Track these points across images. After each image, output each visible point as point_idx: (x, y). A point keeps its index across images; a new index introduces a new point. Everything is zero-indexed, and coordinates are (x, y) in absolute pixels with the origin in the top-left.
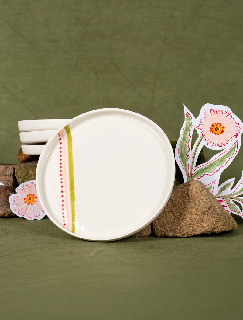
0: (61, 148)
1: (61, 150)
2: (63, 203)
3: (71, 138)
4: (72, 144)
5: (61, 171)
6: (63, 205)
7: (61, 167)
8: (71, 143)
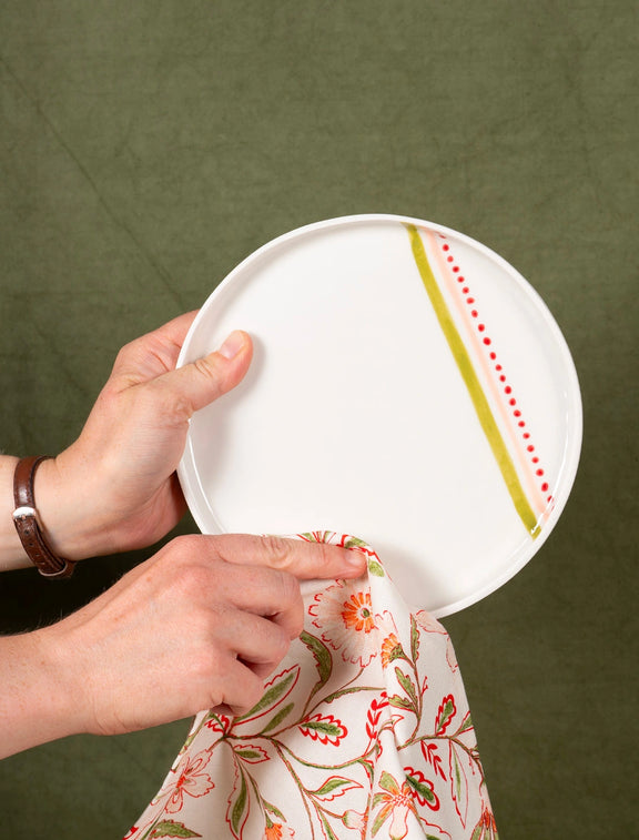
0: (540, 473)
1: (537, 467)
2: (474, 308)
3: (519, 512)
4: (511, 492)
5: (512, 402)
6: (470, 301)
7: (517, 414)
8: (513, 497)
